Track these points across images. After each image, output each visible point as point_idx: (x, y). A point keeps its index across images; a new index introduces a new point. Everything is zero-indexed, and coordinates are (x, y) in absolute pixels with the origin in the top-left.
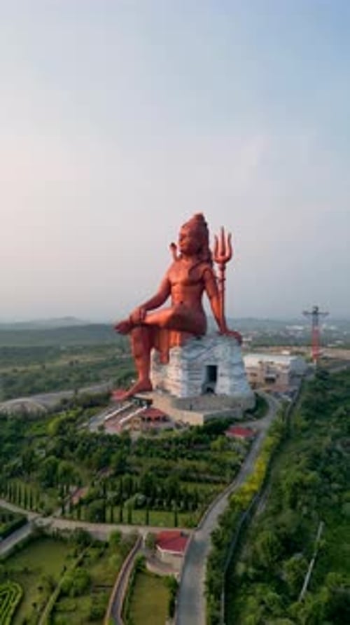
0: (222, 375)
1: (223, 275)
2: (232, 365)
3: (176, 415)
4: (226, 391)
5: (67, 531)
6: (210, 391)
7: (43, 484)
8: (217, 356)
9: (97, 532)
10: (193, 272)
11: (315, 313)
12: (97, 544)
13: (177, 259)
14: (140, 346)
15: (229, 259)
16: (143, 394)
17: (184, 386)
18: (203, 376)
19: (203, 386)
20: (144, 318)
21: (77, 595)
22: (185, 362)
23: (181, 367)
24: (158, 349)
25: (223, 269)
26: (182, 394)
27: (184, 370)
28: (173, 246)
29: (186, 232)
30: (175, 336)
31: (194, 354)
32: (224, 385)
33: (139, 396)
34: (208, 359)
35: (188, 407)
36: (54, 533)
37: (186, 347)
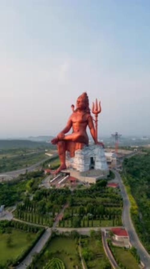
0: (97, 161)
1: (97, 119)
2: (102, 157)
3: (82, 179)
4: (100, 168)
5: (67, 232)
6: (93, 168)
7: (42, 213)
8: (95, 153)
9: (81, 232)
10: (84, 117)
11: (117, 135)
12: (83, 237)
13: (75, 112)
14: (62, 149)
15: (99, 112)
16: (64, 170)
17: (83, 166)
18: (89, 162)
19: (90, 166)
20: (64, 137)
21: (92, 259)
22: (83, 156)
23: (81, 158)
24: (69, 151)
25: (97, 116)
26: (82, 170)
27: (83, 160)
28: (73, 106)
29: (81, 100)
30: (78, 145)
31: (86, 152)
32: (98, 165)
33: (63, 171)
34: (91, 155)
35: (86, 175)
36: (61, 234)
37: (83, 150)
